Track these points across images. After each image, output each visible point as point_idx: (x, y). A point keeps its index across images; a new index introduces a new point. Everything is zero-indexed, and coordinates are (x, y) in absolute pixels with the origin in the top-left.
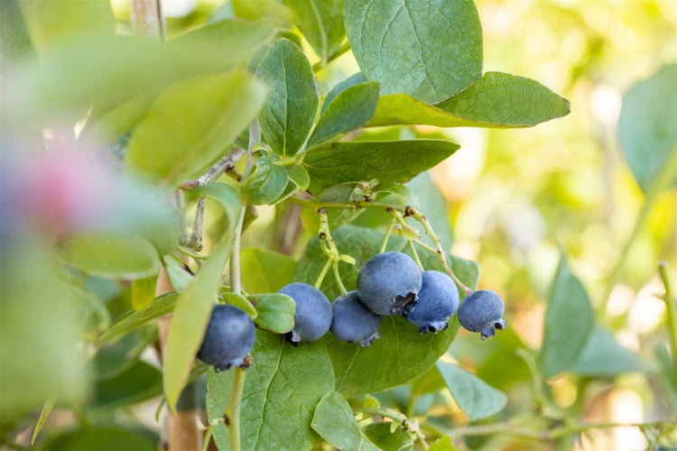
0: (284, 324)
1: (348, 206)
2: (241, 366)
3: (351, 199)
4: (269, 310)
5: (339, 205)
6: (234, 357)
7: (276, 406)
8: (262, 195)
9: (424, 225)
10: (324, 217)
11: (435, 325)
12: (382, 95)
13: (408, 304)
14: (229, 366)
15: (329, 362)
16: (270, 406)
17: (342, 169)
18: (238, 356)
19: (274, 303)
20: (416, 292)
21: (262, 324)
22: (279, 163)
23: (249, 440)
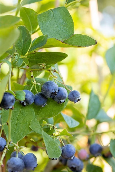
0: (22, 99)
1: (38, 70)
2: (11, 109)
3: (39, 68)
4: (19, 95)
5: (36, 70)
6: (10, 106)
7: (20, 122)
8: (16, 65)
9: (59, 74)
10: (32, 73)
11: (62, 101)
12: (48, 38)
13: (55, 95)
14: (8, 108)
15: (34, 111)
16: (18, 122)
17: (37, 60)
18: (11, 106)
19: (20, 93)
20: (57, 91)
21: (17, 98)
22: (20, 57)
23: (13, 130)
